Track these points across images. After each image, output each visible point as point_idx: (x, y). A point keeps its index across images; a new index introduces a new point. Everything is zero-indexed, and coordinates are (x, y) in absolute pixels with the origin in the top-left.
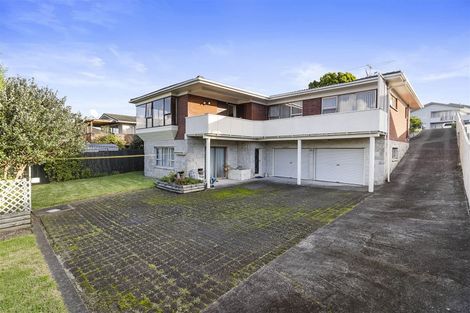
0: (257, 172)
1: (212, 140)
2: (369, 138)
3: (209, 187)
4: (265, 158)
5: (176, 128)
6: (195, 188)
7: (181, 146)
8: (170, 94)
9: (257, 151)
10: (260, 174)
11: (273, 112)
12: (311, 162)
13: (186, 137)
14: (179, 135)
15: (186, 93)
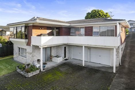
0: (65, 57)
1: (43, 48)
2: (113, 49)
3: (42, 70)
4: (69, 51)
5: (27, 40)
6: (35, 73)
7: (29, 49)
8: (24, 25)
9: (65, 48)
10: (67, 58)
11: (72, 31)
12: (89, 54)
13: (31, 46)
14: (29, 44)
15: (32, 25)
